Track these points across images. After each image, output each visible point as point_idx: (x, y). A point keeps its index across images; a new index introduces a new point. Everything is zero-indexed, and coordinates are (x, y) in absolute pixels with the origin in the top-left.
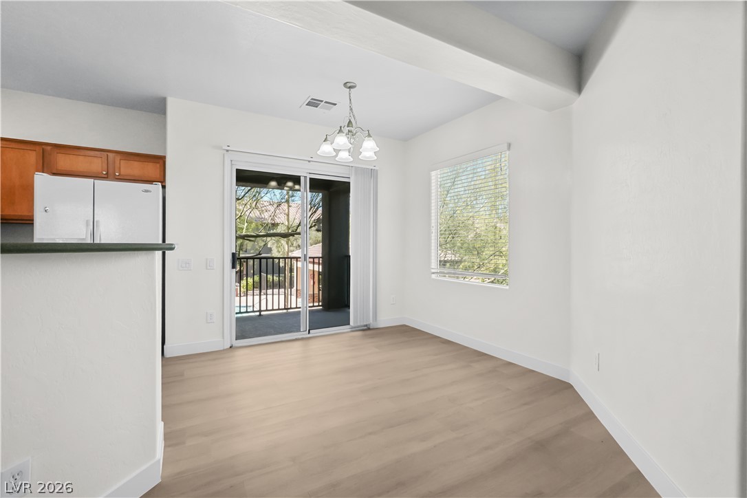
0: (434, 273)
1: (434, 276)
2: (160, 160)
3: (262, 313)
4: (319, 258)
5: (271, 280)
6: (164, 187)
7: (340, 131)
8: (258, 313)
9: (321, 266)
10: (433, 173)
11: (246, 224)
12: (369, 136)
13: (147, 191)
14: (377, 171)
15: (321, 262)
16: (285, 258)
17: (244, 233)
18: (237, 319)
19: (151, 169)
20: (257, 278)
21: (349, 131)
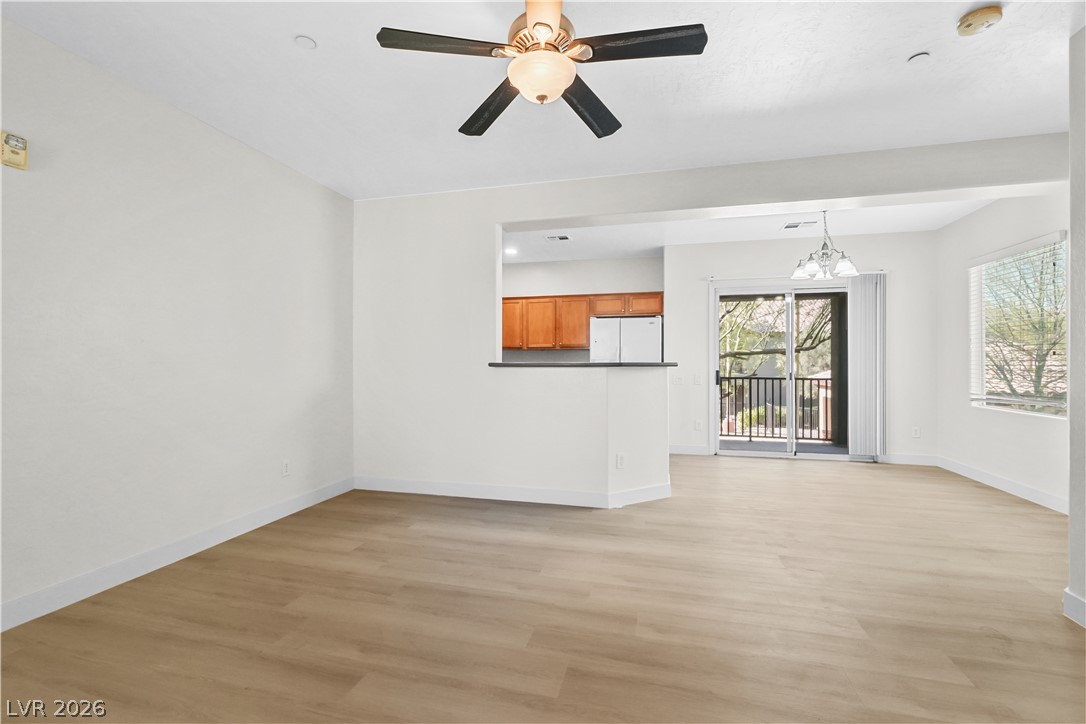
0: (973, 400)
1: (974, 404)
2: (659, 296)
3: (753, 439)
4: (826, 380)
5: (778, 413)
6: (662, 316)
7: (811, 258)
8: (748, 439)
9: (829, 392)
10: (973, 271)
11: (738, 339)
12: (843, 257)
13: (652, 323)
14: (885, 276)
15: (829, 385)
16: (773, 379)
17: (736, 350)
18: (722, 442)
19: (652, 305)
20: (762, 410)
21: (823, 254)
